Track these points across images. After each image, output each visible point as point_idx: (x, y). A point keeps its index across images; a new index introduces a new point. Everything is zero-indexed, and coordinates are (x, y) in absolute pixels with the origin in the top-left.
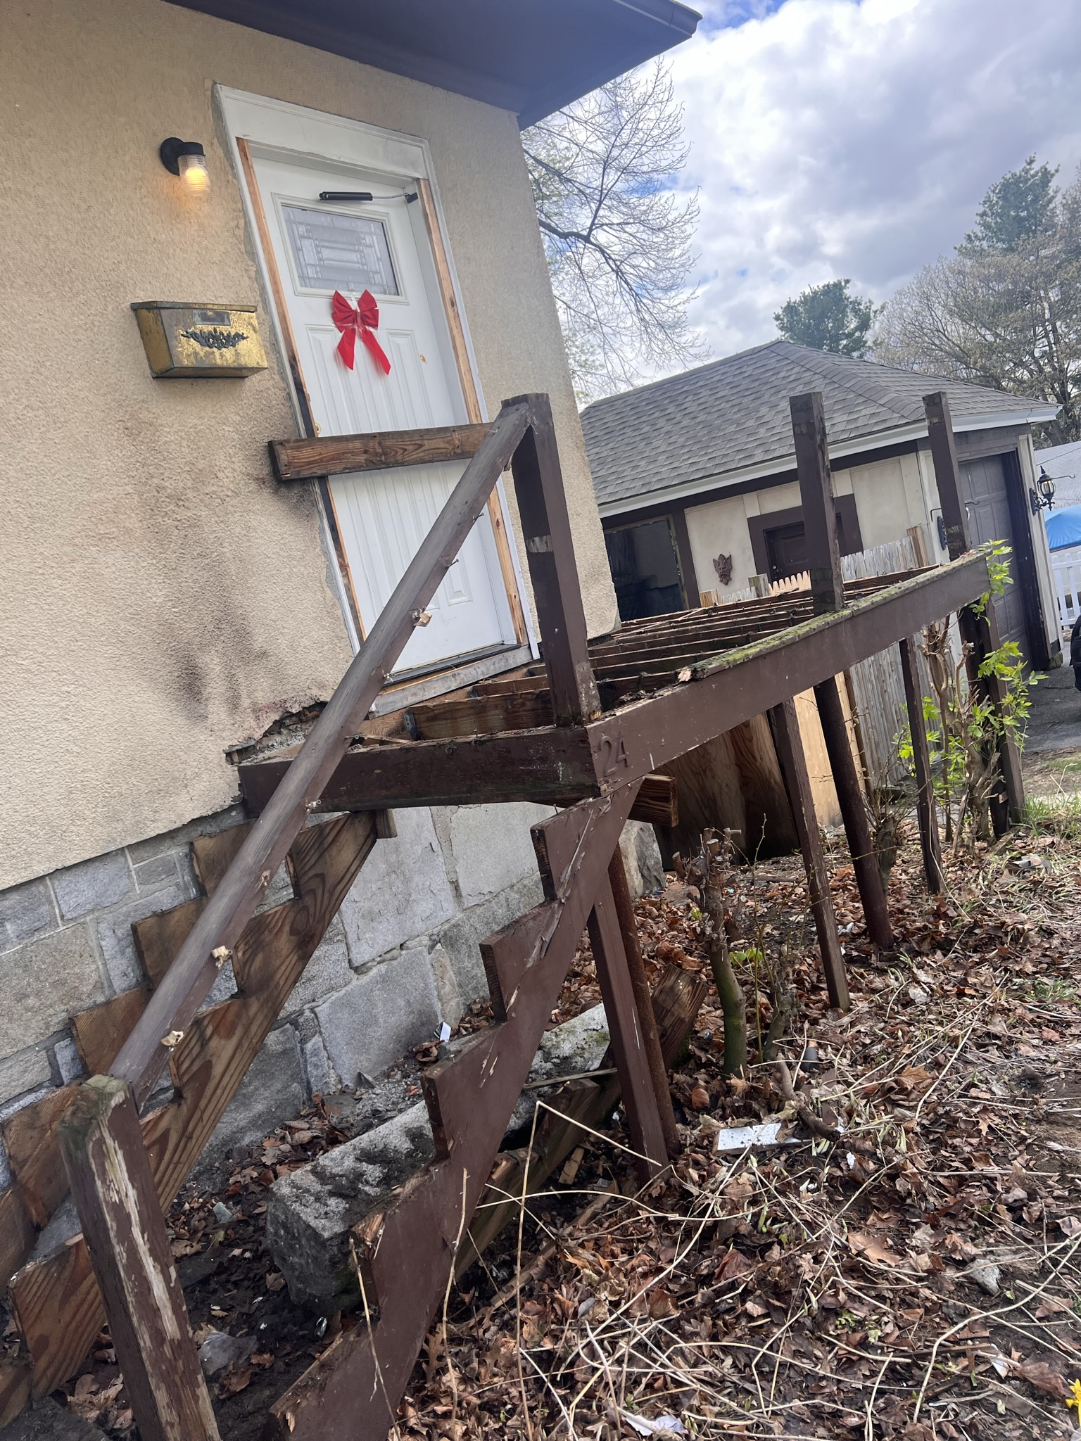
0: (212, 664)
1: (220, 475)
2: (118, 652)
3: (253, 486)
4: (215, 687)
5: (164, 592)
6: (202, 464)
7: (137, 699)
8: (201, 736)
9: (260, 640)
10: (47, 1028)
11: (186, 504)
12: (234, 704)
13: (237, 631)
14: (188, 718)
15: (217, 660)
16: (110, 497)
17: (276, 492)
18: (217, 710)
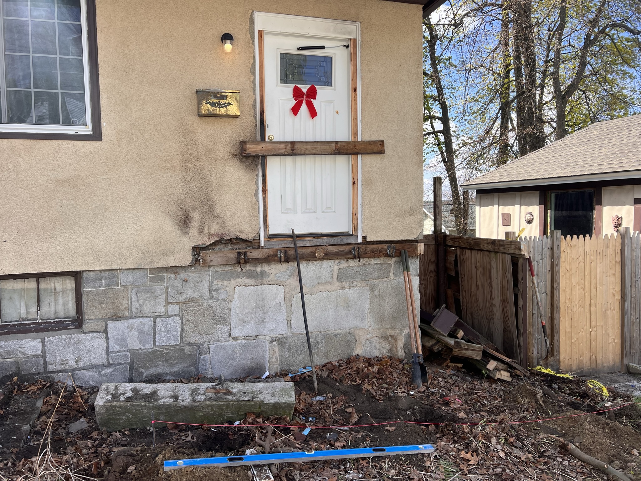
0: (196, 216)
1: (217, 152)
2: (160, 206)
3: (231, 156)
4: (195, 224)
5: (183, 189)
6: (211, 147)
7: (163, 222)
8: (184, 239)
9: (218, 211)
10: (106, 315)
11: (200, 160)
12: (201, 231)
13: (210, 206)
14: (181, 232)
15: (198, 215)
16: (171, 155)
17: (240, 160)
18: (193, 232)
